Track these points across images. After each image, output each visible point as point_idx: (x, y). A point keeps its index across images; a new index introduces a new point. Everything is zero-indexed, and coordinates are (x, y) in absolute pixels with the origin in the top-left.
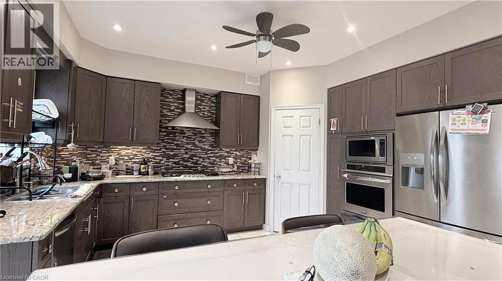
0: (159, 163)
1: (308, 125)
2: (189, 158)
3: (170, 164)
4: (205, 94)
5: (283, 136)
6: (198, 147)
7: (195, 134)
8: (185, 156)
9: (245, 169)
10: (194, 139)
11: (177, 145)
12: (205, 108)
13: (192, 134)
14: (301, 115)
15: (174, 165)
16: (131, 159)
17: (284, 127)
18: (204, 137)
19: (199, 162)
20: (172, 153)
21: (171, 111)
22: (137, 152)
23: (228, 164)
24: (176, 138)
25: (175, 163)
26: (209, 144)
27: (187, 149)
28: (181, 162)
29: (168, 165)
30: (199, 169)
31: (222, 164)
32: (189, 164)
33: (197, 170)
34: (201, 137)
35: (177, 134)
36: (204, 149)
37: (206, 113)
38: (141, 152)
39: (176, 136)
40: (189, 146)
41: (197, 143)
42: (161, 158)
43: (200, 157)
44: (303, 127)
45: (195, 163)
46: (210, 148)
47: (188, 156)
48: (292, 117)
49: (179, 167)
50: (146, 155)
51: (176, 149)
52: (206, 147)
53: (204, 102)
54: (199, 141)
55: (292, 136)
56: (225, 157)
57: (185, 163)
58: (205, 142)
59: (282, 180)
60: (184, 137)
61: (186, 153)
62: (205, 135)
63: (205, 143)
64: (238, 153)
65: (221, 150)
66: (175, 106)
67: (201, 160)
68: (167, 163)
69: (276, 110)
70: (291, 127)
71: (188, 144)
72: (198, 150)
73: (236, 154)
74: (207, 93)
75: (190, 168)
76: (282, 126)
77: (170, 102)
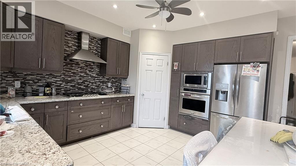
0: (60, 86)
1: (162, 65)
2: (82, 83)
3: (68, 87)
4: (94, 38)
5: (146, 70)
6: (88, 75)
7: (87, 66)
8: (79, 81)
9: (118, 90)
10: (86, 69)
11: (74, 73)
12: (93, 48)
13: (84, 66)
14: (158, 59)
15: (71, 88)
16: (36, 83)
17: (147, 65)
18: (92, 68)
19: (89, 86)
20: (69, 79)
21: (69, 47)
22: (41, 77)
23: (108, 87)
24: (73, 68)
25: (72, 86)
26: (96, 73)
27: (81, 76)
28: (76, 86)
29: (66, 88)
30: (89, 90)
31: (104, 87)
32: (82, 87)
33: (88, 91)
34: (91, 68)
35: (74, 65)
36: (93, 77)
37: (94, 51)
38: (44, 77)
39: (73, 67)
40: (82, 74)
41: (88, 72)
42: (61, 82)
43: (90, 82)
44: (158, 66)
45: (87, 86)
46: (96, 76)
47: (81, 81)
48: (152, 59)
49: (75, 89)
50: (49, 80)
51: (73, 76)
52: (94, 75)
53: (93, 43)
54: (90, 71)
55: (152, 71)
56: (106, 82)
57: (79, 87)
58: (93, 71)
59: (145, 97)
60: (79, 67)
61: (80, 79)
62: (93, 67)
63: (93, 73)
64: (114, 80)
65: (103, 77)
66: (72, 44)
67: (91, 84)
68: (66, 86)
69: (143, 54)
70: (151, 65)
71: (81, 72)
72: (88, 77)
73: (113, 80)
74: (95, 37)
75: (83, 89)
76: (146, 65)
77: (68, 40)
